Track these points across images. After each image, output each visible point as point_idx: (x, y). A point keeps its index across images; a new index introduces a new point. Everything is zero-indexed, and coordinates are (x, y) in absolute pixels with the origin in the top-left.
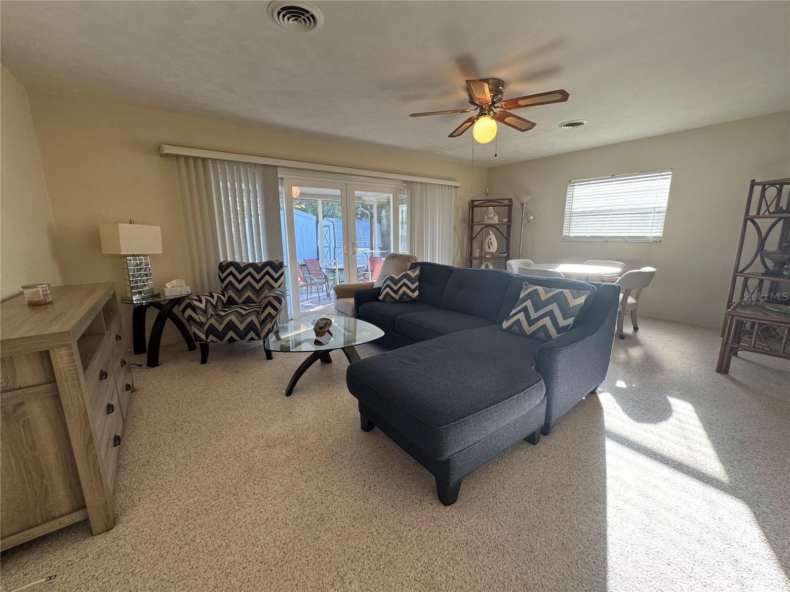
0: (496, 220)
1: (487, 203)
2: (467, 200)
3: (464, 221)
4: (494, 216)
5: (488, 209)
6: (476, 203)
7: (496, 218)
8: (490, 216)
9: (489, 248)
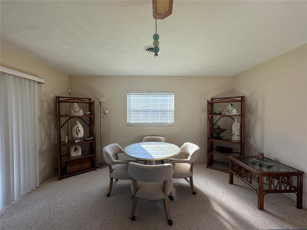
0: (81, 113)
1: (71, 100)
2: (53, 95)
3: (50, 113)
4: (79, 110)
5: (74, 105)
6: (61, 99)
7: (81, 111)
8: (76, 110)
9: (77, 134)
